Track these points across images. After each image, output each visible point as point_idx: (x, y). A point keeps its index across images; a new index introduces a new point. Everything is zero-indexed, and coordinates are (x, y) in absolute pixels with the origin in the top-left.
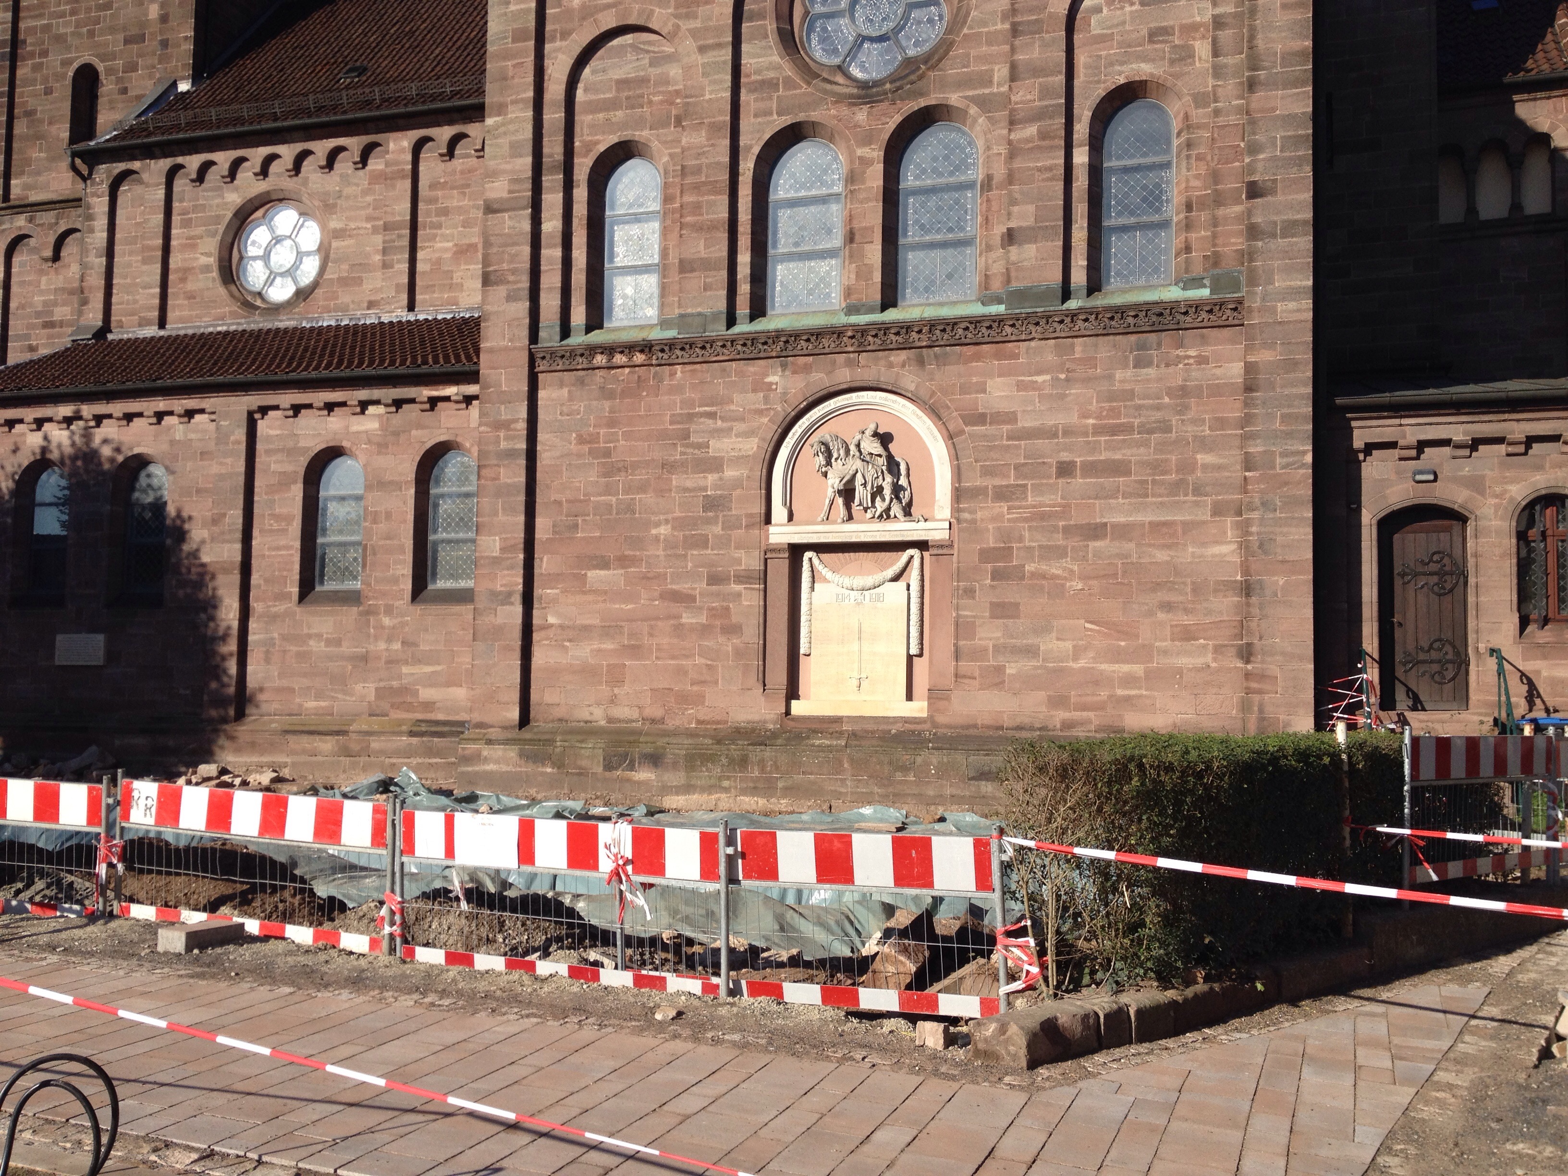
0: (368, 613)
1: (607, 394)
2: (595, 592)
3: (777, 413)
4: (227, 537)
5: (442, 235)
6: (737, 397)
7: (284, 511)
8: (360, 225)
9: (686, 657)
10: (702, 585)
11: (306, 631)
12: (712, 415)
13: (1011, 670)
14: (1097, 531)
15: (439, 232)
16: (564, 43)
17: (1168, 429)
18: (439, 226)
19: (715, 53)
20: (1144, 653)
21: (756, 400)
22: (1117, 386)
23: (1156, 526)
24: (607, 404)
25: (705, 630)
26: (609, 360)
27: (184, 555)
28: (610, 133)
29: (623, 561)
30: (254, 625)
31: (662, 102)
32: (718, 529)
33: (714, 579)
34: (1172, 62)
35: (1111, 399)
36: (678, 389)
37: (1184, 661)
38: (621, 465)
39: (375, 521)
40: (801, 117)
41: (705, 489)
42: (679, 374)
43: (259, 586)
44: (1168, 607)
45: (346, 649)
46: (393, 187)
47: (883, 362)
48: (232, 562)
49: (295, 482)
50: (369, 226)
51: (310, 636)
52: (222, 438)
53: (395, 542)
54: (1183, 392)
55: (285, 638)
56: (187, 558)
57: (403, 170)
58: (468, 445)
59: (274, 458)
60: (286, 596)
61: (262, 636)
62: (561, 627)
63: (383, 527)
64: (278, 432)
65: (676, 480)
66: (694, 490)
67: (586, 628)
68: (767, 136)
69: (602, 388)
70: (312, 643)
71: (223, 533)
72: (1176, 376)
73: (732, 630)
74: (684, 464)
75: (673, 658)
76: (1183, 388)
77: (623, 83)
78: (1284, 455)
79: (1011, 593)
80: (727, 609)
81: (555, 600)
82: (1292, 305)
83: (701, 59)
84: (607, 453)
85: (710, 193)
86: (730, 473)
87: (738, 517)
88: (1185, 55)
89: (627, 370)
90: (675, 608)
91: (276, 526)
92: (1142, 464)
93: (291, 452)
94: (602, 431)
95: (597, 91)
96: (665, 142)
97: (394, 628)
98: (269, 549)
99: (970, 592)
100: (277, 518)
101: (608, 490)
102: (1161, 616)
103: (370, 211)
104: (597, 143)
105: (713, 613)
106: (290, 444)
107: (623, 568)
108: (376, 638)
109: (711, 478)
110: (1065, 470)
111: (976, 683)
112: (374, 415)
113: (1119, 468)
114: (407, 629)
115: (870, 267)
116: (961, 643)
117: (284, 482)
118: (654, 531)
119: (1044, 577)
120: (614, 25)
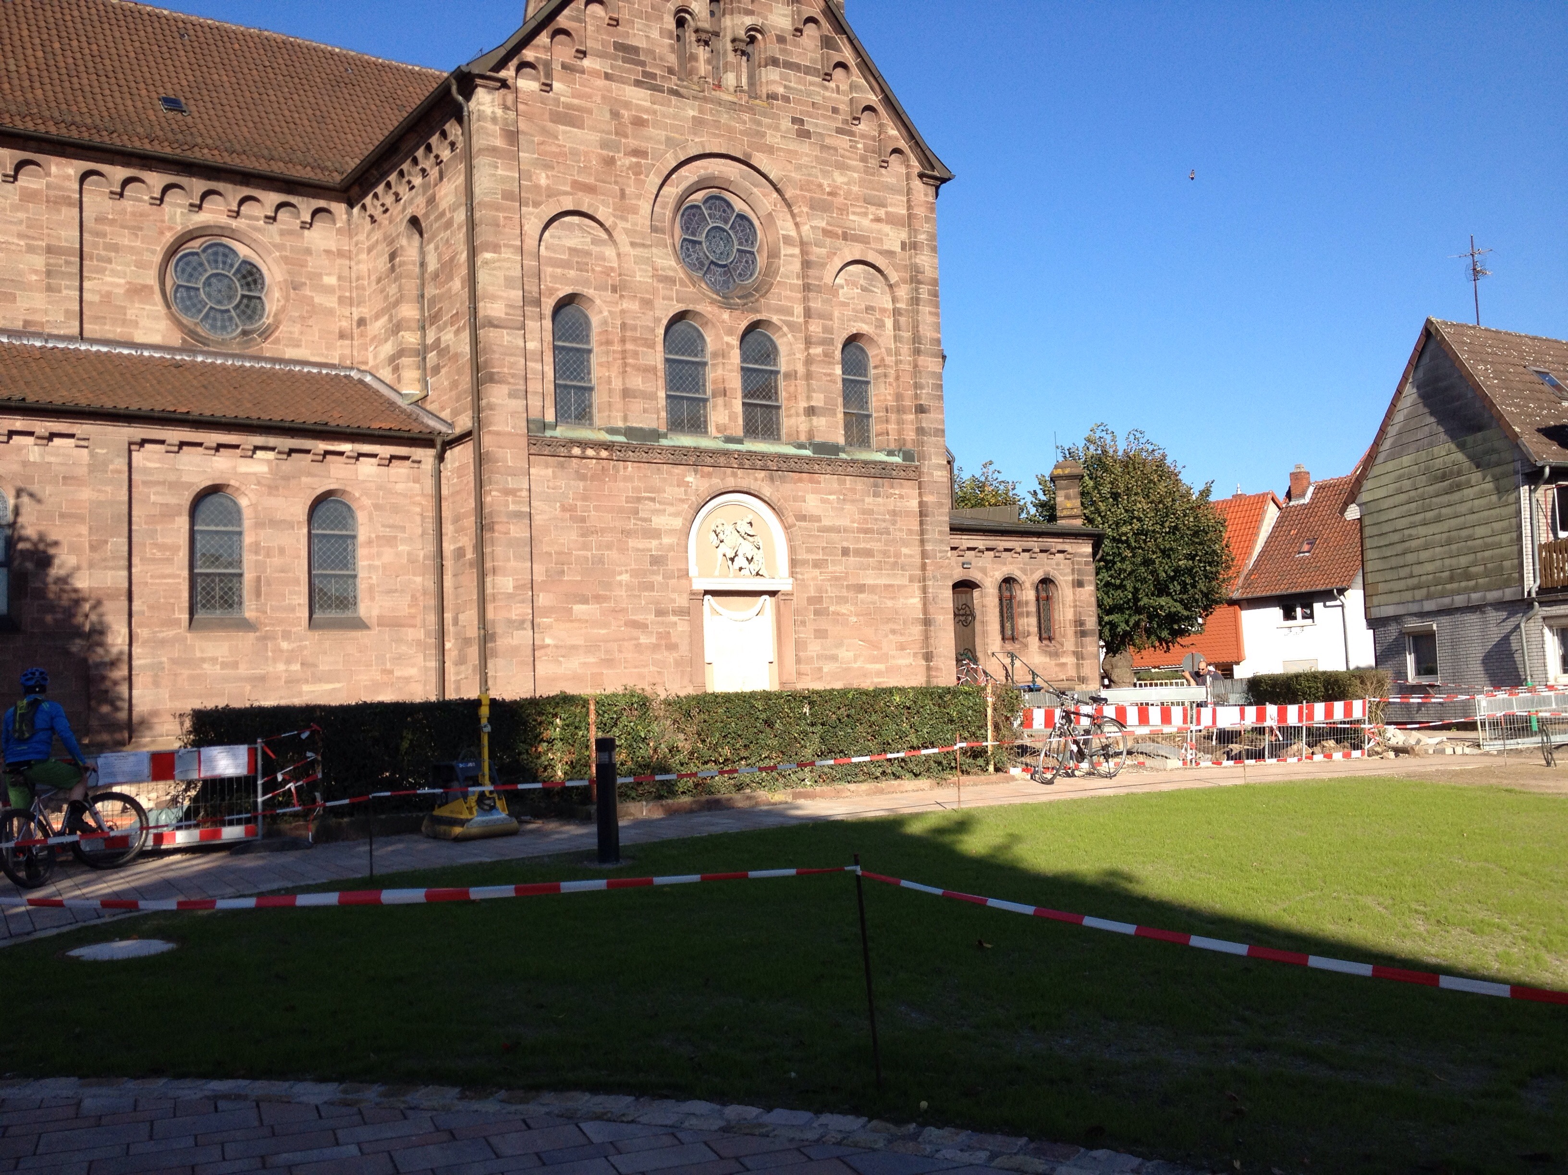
0: (265, 638)
1: (582, 478)
2: (579, 620)
3: (692, 503)
4: (111, 564)
5: (112, 271)
6: (668, 489)
7: (168, 541)
8: (11, 240)
9: (644, 666)
10: (652, 617)
11: (198, 654)
12: (653, 500)
13: (825, 670)
14: (861, 588)
15: (108, 266)
16: (536, 211)
17: (888, 533)
18: (109, 261)
19: (641, 250)
20: (883, 658)
21: (680, 492)
22: (866, 506)
23: (887, 587)
24: (581, 484)
25: (656, 647)
26: (583, 452)
27: (50, 580)
28: (567, 285)
29: (598, 598)
30: (139, 650)
31: (602, 272)
32: (660, 578)
33: (660, 613)
34: (876, 327)
35: (863, 514)
36: (626, 479)
37: (901, 662)
38: (593, 529)
39: (268, 555)
40: (691, 307)
41: (651, 550)
42: (630, 469)
43: (143, 613)
44: (893, 632)
45: (243, 670)
46: (59, 211)
47: (751, 477)
48: (117, 589)
49: (180, 514)
50: (22, 243)
51: (203, 660)
52: (96, 466)
53: (290, 575)
54: (894, 513)
55: (173, 661)
56: (55, 583)
57: (69, 197)
58: (357, 495)
59: (153, 490)
60: (177, 622)
61: (148, 661)
62: (556, 647)
63: (276, 561)
64: (157, 465)
65: (632, 543)
66: (643, 550)
67: (574, 647)
68: (671, 315)
69: (577, 472)
70: (205, 666)
71: (105, 560)
72: (891, 503)
73: (672, 647)
74: (636, 532)
75: (636, 667)
76: (894, 511)
77: (573, 251)
78: (940, 552)
79: (824, 623)
80: (669, 633)
81: (550, 627)
82: (939, 473)
83: (632, 252)
84: (583, 520)
85: (643, 345)
86: (666, 540)
87: (673, 571)
88: (881, 325)
89: (594, 461)
90: (635, 632)
91: (159, 555)
92: (880, 551)
93: (175, 486)
94: (578, 503)
95: (555, 251)
96: (605, 302)
97: (292, 651)
98: (152, 576)
99: (803, 623)
100: (162, 547)
101: (585, 547)
102: (891, 637)
103: (23, 228)
104: (558, 290)
105: (660, 635)
106: (172, 477)
107: (598, 603)
108: (275, 660)
109: (654, 543)
110: (845, 552)
111: (809, 678)
112: (263, 460)
113: (869, 553)
114: (305, 652)
115: (736, 413)
116: (801, 654)
117: (167, 514)
118: (618, 578)
119: (838, 614)
120: (572, 208)
